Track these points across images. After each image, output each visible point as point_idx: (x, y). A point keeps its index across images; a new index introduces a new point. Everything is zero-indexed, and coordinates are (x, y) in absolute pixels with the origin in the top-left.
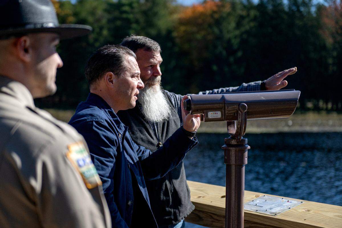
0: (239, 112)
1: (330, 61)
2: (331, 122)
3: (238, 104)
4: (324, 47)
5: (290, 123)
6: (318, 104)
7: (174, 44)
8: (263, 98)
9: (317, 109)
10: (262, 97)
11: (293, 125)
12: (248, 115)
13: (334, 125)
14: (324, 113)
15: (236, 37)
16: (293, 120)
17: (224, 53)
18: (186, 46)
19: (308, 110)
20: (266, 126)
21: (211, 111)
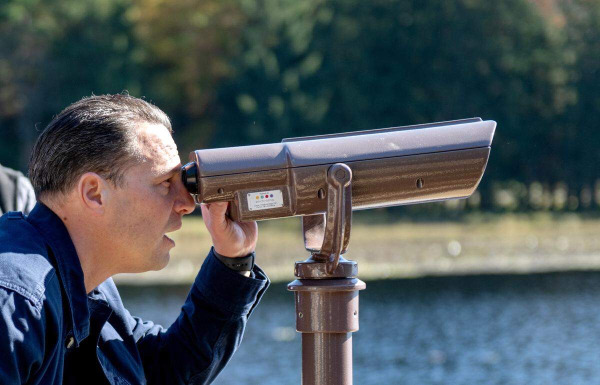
0: (330, 186)
1: (558, 76)
2: (564, 243)
3: (327, 165)
4: (541, 41)
5: (455, 247)
6: (528, 196)
7: (133, 43)
8: (394, 147)
9: (525, 208)
10: (393, 145)
11: (465, 251)
12: (355, 194)
13: (572, 251)
14: (544, 220)
15: (301, 17)
16: (461, 241)
17: (272, 63)
18: (166, 48)
19: (502, 211)
20: (389, 258)
21: (254, 191)
